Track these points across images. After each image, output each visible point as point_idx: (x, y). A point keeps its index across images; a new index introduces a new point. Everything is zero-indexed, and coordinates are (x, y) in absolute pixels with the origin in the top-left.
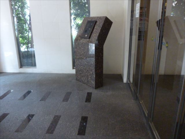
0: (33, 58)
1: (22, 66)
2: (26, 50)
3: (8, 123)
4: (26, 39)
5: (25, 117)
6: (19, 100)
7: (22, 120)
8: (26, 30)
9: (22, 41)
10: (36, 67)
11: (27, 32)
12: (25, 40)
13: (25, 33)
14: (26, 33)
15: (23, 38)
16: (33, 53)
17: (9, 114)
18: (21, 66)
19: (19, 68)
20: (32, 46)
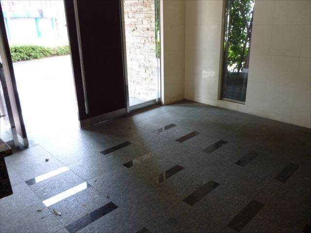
0: (244, 85)
1: (223, 98)
2: (236, 70)
3: (178, 182)
4: (240, 52)
5: (204, 183)
6: (204, 151)
7: (198, 185)
8: (243, 37)
9: (233, 55)
10: (244, 103)
11: (244, 40)
12: (239, 54)
13: (241, 43)
14: (243, 42)
15: (236, 49)
16: (245, 77)
17: (183, 168)
18: (222, 96)
19: (218, 100)
20: (246, 66)
